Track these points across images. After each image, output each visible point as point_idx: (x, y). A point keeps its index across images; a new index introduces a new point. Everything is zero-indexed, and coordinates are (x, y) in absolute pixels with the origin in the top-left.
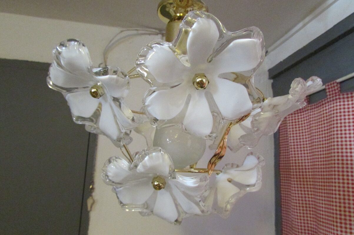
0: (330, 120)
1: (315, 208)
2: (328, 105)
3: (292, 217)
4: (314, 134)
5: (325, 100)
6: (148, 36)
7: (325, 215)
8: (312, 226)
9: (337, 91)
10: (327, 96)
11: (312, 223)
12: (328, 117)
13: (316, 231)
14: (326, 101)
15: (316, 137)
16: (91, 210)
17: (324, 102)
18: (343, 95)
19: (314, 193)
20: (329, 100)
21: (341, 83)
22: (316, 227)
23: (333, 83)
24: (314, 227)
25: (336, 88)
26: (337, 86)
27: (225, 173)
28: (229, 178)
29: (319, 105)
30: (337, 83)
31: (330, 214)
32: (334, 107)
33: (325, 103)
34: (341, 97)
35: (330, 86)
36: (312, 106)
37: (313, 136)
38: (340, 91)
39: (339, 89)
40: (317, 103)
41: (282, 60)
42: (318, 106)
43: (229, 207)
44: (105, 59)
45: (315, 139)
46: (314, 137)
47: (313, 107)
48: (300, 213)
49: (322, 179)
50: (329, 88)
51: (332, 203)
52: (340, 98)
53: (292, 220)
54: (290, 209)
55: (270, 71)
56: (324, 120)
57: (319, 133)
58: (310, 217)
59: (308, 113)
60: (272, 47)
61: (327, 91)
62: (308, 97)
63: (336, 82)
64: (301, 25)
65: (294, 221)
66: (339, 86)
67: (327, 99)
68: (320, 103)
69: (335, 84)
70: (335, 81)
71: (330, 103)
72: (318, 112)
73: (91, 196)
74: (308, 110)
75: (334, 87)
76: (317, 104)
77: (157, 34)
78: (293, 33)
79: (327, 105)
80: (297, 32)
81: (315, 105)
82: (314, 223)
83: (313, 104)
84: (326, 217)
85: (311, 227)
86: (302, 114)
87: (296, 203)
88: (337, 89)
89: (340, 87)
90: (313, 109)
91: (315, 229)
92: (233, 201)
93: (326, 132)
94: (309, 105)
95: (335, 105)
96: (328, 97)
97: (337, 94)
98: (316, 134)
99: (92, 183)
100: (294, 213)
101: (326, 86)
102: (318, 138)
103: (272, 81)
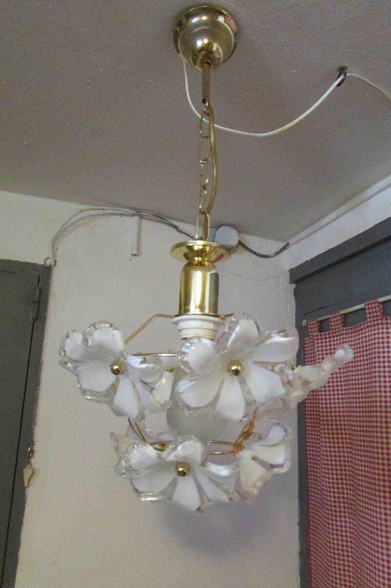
0: (370, 352)
1: (352, 471)
2: (369, 331)
3: (323, 485)
4: (351, 369)
5: (364, 324)
6: (118, 218)
7: (365, 482)
8: (349, 496)
9: (378, 314)
10: (367, 318)
11: (349, 492)
12: (368, 348)
13: (354, 503)
14: (366, 326)
15: (354, 373)
16: (28, 486)
17: (363, 327)
18: (386, 319)
19: (351, 446)
20: (369, 324)
21: (384, 302)
22: (354, 498)
23: (375, 303)
24: (352, 497)
25: (378, 309)
26: (378, 306)
27: (249, 448)
28: (253, 456)
29: (357, 329)
30: (379, 303)
31: (371, 481)
32: (375, 334)
33: (365, 328)
34: (384, 321)
35: (370, 306)
36: (348, 329)
37: (350, 371)
38: (383, 313)
39: (381, 311)
40: (355, 326)
41: (308, 259)
42: (355, 330)
43: (255, 492)
44: (53, 251)
45: (352, 375)
46: (351, 373)
47: (350, 331)
48: (333, 479)
49: (360, 431)
50: (369, 309)
51: (373, 465)
52: (382, 324)
53: (323, 489)
54: (319, 473)
55: (292, 271)
56: (363, 351)
57: (356, 368)
58: (347, 484)
59: (343, 338)
60: (295, 239)
61: (367, 311)
62: (343, 316)
63: (377, 302)
64: (332, 216)
65: (325, 495)
66: (381, 307)
67: (367, 322)
68: (358, 326)
69: (377, 304)
70: (376, 300)
71: (370, 329)
72: (356, 338)
73: (29, 463)
74: (342, 334)
75: (375, 307)
76: (354, 328)
77: (133, 215)
78: (324, 225)
79: (367, 330)
80: (328, 224)
81: (351, 329)
82: (352, 493)
83: (350, 327)
84: (367, 485)
85: (347, 498)
86: (335, 339)
87: (328, 464)
88: (379, 311)
89: (383, 308)
90: (349, 333)
91: (353, 500)
92: (259, 484)
93: (366, 367)
94: (345, 328)
95: (377, 331)
96: (368, 320)
97: (379, 318)
98: (354, 369)
99: (31, 443)
100: (325, 479)
101: (365, 305)
102: (355, 375)
103: (294, 286)
